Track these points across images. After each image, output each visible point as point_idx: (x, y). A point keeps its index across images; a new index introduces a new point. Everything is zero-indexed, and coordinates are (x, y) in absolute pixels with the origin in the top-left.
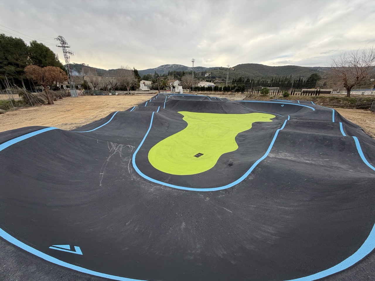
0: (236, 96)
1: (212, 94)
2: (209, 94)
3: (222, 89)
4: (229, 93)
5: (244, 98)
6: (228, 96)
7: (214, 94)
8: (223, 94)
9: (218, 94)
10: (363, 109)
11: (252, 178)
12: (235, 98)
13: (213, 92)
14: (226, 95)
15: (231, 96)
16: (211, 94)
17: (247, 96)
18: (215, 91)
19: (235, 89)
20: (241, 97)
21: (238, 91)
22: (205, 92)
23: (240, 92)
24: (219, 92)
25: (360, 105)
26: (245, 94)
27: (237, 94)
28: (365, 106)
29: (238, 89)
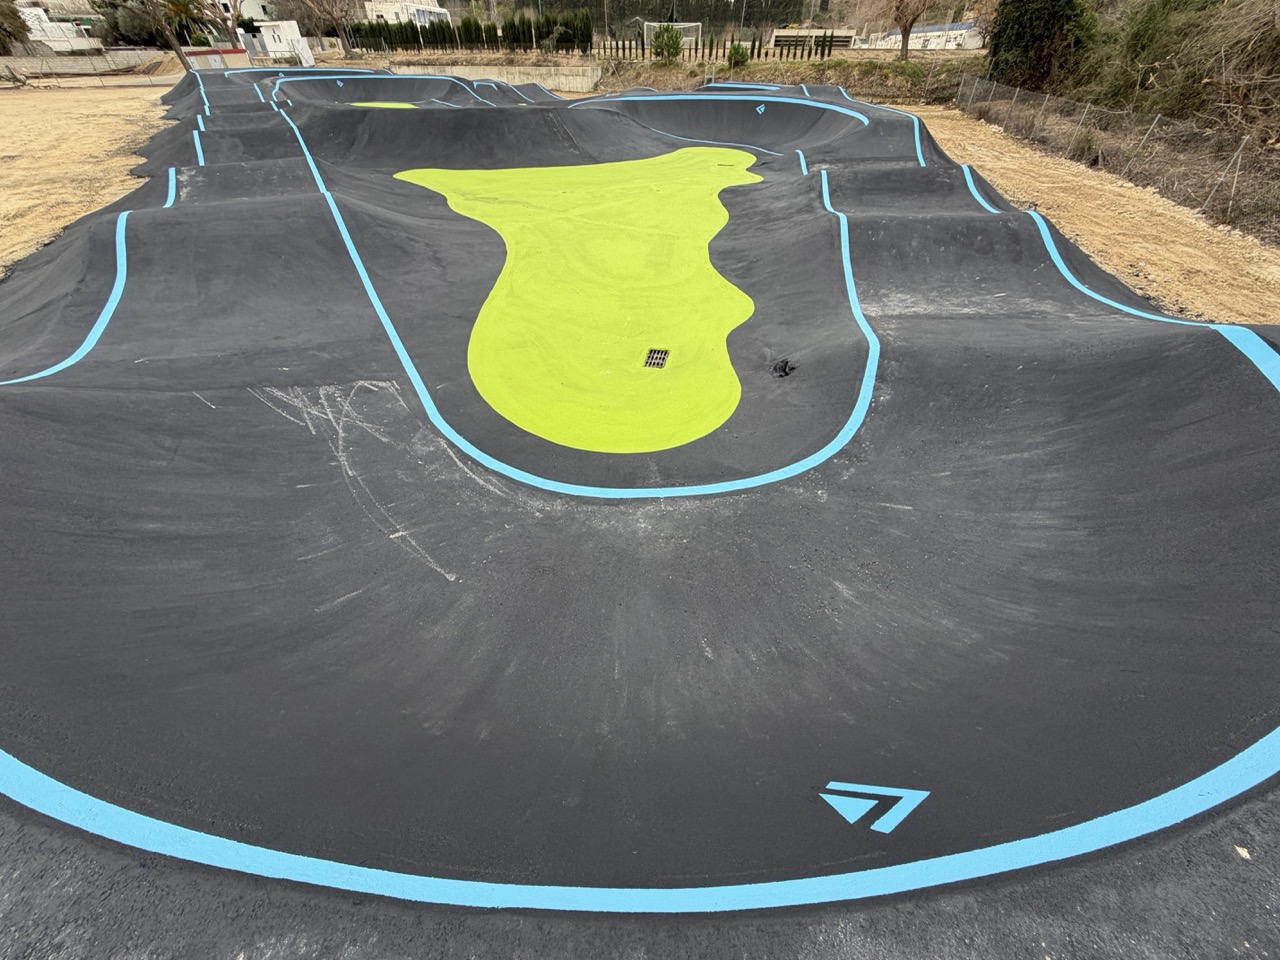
0: (565, 70)
1: (462, 64)
2: (448, 64)
3: (500, 33)
4: (534, 54)
5: (596, 79)
6: (533, 70)
7: (470, 63)
8: (511, 62)
9: (487, 65)
10: (940, 104)
11: (888, 397)
12: (563, 78)
13: (461, 54)
14: (523, 64)
15: (543, 70)
16: (454, 63)
17: (607, 70)
18: (471, 49)
19: (555, 35)
20: (584, 76)
21: (566, 42)
22: (426, 54)
23: (576, 51)
24: (486, 54)
25: (933, 92)
26: (597, 61)
27: (565, 61)
28: (946, 93)
29: (566, 32)
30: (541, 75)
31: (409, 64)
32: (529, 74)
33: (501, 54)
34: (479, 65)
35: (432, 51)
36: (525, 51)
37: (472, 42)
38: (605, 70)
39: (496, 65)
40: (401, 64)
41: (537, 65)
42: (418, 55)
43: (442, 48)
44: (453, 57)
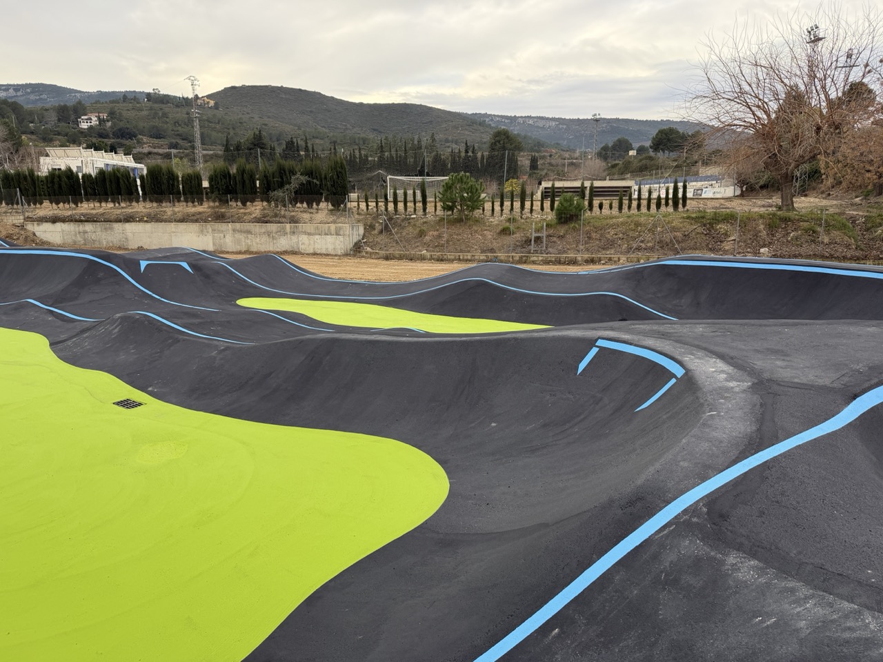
0: (307, 226)
1: (141, 220)
2: (118, 221)
3: (205, 184)
4: (257, 208)
5: (356, 239)
6: (257, 228)
7: (154, 218)
8: (220, 218)
9: (182, 220)
12: (304, 238)
13: (140, 207)
14: (240, 220)
15: (273, 227)
16: (129, 219)
17: (372, 227)
18: (160, 201)
19: (293, 186)
20: (337, 234)
21: (308, 194)
22: (86, 207)
23: (323, 205)
24: (182, 208)
26: (357, 216)
27: (306, 216)
29: (309, 182)
30: (269, 234)
31: (54, 220)
32: (249, 232)
33: (205, 207)
34: (170, 221)
35: (97, 204)
36: (244, 204)
37: (162, 193)
38: (369, 228)
39: (196, 221)
40: (42, 220)
41: (263, 220)
42: (75, 209)
43: (113, 201)
44: (129, 210)
